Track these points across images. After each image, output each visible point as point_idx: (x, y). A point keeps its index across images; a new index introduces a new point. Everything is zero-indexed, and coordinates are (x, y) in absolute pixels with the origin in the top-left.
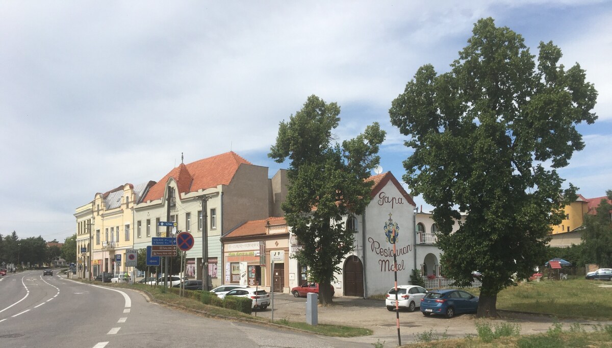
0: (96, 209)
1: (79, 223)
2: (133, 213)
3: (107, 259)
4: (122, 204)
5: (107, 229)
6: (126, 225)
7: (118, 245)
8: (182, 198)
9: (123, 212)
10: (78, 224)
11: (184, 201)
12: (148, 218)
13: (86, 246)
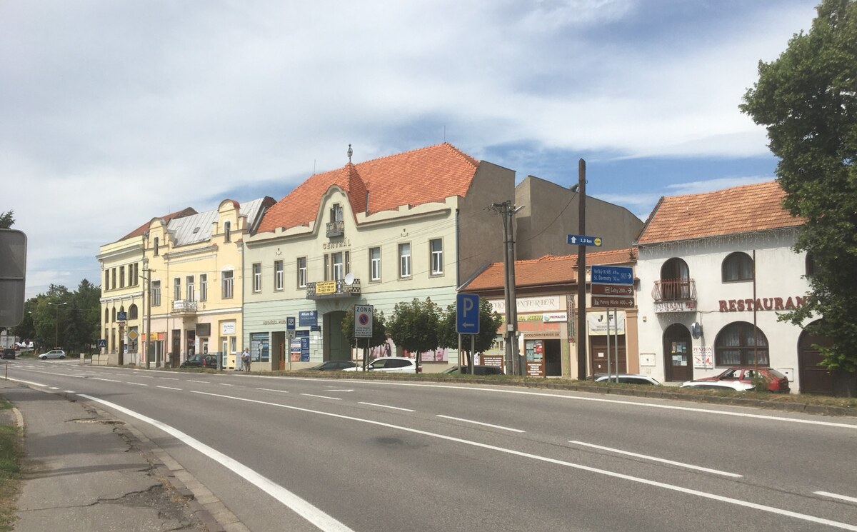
0: (152, 245)
1: (107, 271)
2: (243, 251)
3: (176, 332)
4: (214, 236)
5: (178, 281)
6: (223, 272)
7: (204, 307)
8: (359, 222)
9: (217, 250)
10: (104, 274)
11: (362, 227)
12: (278, 258)
13: (126, 310)
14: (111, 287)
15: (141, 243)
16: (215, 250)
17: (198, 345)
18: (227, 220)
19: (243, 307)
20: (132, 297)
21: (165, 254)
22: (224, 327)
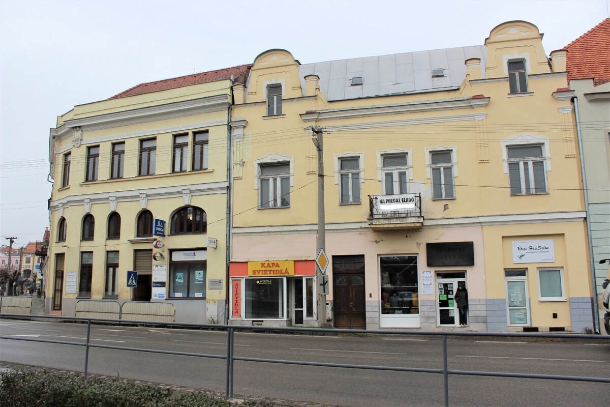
2: (575, 108)
9: (487, 106)
15: (226, 93)
16: (482, 106)
17: (431, 284)
18: (516, 55)
19: (587, 211)
20: (188, 191)
21: (308, 113)
22: (519, 248)
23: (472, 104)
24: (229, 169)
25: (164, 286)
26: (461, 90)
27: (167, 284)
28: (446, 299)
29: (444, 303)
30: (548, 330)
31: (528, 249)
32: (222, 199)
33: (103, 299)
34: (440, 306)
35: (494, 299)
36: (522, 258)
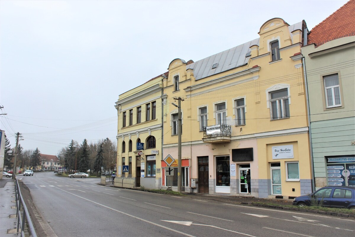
3: (203, 161)
4: (253, 59)
5: (204, 109)
6: (270, 93)
9: (259, 71)
13: (143, 141)
14: (127, 124)
15: (161, 83)
16: (256, 71)
17: (234, 171)
18: (273, 39)
19: (309, 126)
20: (149, 129)
21: (188, 88)
22: (276, 151)
23: (251, 71)
24: (163, 118)
25: (144, 172)
26: (248, 64)
27: (145, 171)
28: (243, 179)
29: (243, 181)
30: (288, 198)
31: (280, 151)
32: (160, 132)
33: (128, 177)
34: (241, 183)
35: (262, 180)
36: (277, 156)
